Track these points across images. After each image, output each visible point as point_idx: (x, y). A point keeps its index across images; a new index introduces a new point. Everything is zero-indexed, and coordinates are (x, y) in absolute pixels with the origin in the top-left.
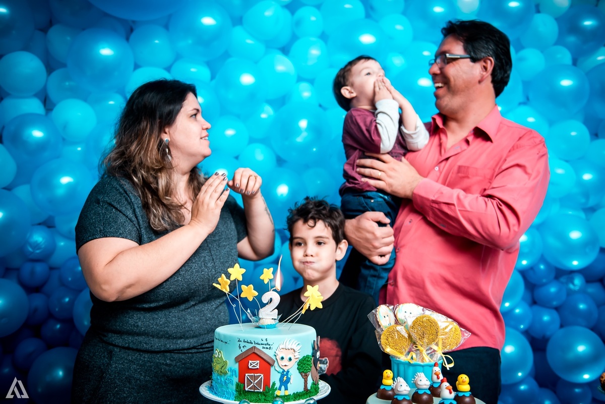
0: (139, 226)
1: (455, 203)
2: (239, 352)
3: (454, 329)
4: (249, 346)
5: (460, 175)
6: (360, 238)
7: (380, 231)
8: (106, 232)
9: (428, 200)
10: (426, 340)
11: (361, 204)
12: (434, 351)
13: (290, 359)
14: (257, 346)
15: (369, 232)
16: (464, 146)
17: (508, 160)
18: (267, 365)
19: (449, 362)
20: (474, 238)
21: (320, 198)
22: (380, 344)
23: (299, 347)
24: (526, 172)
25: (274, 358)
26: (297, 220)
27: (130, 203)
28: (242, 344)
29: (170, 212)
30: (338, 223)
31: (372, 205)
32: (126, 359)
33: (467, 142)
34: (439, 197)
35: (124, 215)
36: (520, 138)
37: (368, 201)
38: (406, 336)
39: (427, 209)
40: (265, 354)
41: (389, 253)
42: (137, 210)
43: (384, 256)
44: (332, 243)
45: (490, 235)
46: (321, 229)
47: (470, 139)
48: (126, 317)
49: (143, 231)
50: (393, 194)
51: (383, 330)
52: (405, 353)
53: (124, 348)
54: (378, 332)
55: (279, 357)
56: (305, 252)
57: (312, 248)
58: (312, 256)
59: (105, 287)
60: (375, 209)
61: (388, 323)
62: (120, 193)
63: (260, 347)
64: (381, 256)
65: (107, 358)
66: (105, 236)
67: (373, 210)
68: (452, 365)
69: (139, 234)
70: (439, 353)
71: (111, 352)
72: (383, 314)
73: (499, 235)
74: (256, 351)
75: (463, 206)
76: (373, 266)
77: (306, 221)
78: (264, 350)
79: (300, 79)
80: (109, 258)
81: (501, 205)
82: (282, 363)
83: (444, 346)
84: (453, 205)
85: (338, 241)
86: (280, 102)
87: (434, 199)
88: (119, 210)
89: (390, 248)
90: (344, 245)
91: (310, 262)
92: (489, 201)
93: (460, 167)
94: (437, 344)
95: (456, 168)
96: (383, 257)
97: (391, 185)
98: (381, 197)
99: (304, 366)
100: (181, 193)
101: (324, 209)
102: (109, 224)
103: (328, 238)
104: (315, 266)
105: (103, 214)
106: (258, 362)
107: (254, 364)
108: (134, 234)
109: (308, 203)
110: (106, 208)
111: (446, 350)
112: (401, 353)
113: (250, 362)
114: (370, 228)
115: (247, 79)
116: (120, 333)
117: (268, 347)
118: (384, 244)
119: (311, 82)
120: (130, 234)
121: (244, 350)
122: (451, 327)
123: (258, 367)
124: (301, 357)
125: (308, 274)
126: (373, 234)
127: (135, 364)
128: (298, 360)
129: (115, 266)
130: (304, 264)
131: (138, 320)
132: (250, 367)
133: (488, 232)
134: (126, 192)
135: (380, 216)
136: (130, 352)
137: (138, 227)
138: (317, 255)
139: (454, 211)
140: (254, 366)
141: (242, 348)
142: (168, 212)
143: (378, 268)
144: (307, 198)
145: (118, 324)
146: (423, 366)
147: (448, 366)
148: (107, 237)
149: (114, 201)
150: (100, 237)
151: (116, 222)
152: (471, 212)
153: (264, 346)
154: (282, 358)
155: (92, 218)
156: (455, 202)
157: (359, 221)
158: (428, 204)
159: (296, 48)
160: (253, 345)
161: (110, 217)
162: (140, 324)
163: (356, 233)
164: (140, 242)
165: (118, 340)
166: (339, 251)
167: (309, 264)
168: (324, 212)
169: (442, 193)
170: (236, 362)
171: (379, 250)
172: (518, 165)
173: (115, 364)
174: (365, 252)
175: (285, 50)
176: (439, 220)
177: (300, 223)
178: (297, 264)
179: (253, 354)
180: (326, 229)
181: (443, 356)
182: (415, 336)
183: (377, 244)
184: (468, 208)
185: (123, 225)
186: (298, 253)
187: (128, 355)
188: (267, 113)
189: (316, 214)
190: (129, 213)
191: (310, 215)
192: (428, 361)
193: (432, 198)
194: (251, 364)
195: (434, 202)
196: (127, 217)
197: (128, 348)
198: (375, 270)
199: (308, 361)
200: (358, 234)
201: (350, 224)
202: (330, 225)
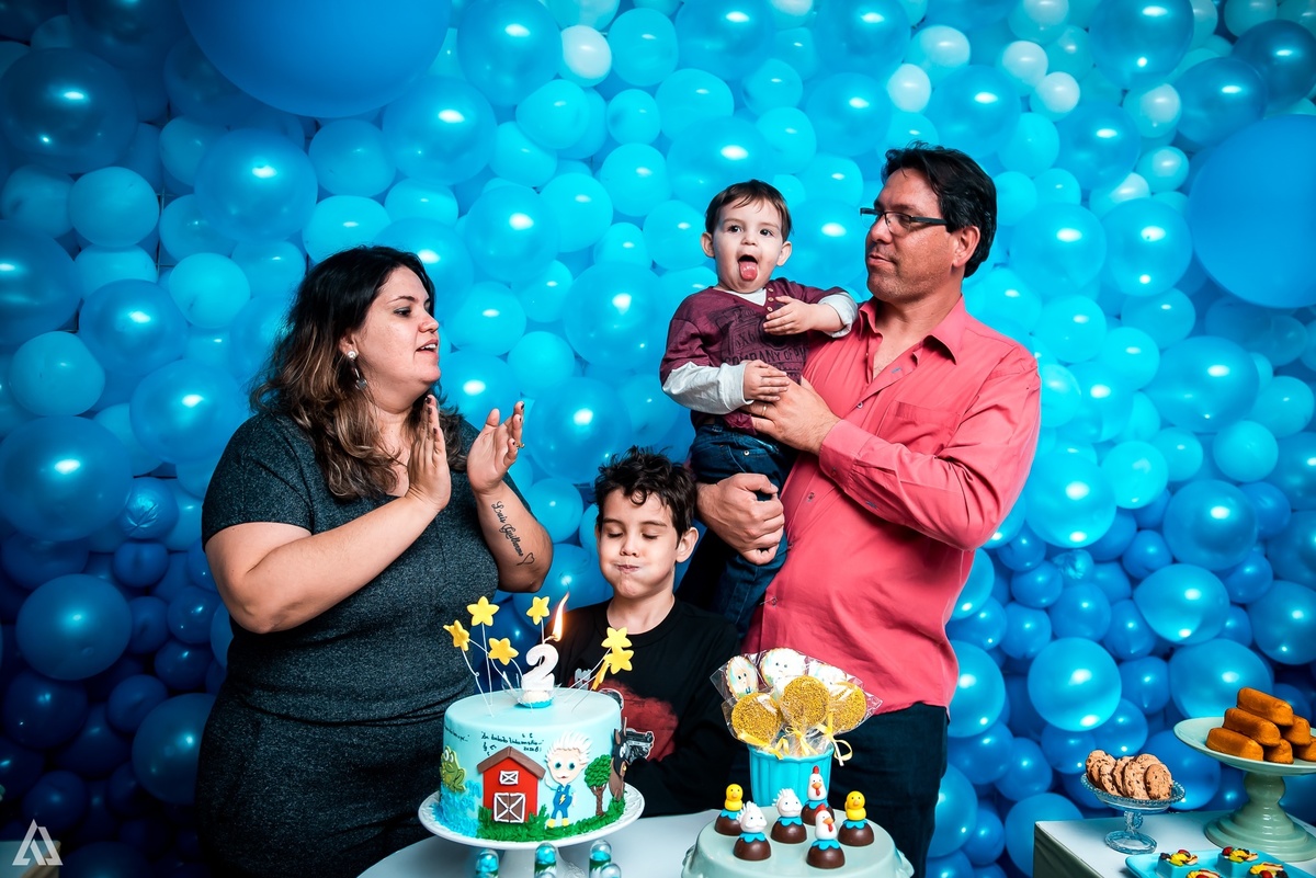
0: (310, 497)
1: (895, 469)
2: (484, 756)
3: (853, 697)
4: (501, 746)
5: (901, 419)
6: (726, 520)
7: (760, 509)
8: (248, 512)
9: (848, 459)
10: (805, 719)
11: (726, 459)
12: (820, 734)
13: (572, 766)
14: (514, 746)
15: (741, 510)
16: (909, 366)
17: (982, 396)
18: (531, 776)
19: (844, 750)
20: (924, 530)
21: (656, 452)
22: (731, 725)
23: (588, 744)
24: (1010, 421)
25: (544, 766)
26: (612, 489)
27: (294, 459)
28: (490, 742)
29: (370, 472)
30: (683, 497)
31: (747, 461)
32: (284, 737)
33: (914, 359)
34: (867, 455)
35: (282, 480)
36: (1002, 360)
37: (737, 452)
38: (774, 711)
39: (846, 473)
40: (528, 759)
41: (776, 543)
42: (307, 471)
43: (767, 549)
44: (672, 532)
45: (952, 528)
46: (654, 508)
47: (918, 354)
48: (286, 662)
49: (318, 506)
50: (785, 442)
51: (735, 702)
52: (770, 741)
53: (281, 717)
54: (728, 705)
55: (552, 764)
56: (623, 547)
57: (635, 541)
58: (634, 554)
59: (251, 609)
60: (753, 468)
61: (746, 687)
62: (277, 442)
63: (520, 748)
64: (762, 550)
65: (252, 735)
66: (247, 518)
67: (749, 471)
68: (848, 757)
69: (310, 511)
70: (829, 738)
71: (258, 724)
72: (738, 673)
73: (967, 529)
74: (512, 756)
75: (909, 476)
76: (749, 565)
77: (628, 493)
78: (527, 753)
79: (618, 217)
80: (253, 561)
81: (970, 478)
82: (558, 773)
83: (837, 725)
84: (893, 472)
85: (681, 528)
86: (584, 258)
87: (859, 458)
88: (273, 472)
89: (778, 536)
90: (692, 538)
91: (632, 567)
92: (952, 469)
93: (901, 405)
94: (825, 724)
95: (894, 406)
96: (765, 552)
97: (782, 428)
98: (762, 446)
99: (596, 775)
100: (392, 436)
101: (662, 472)
102: (255, 498)
103: (664, 525)
104: (639, 573)
105: (244, 481)
106: (517, 773)
107: (508, 778)
108: (300, 514)
109: (634, 459)
110: (251, 470)
111: (840, 731)
112: (765, 740)
113: (503, 773)
114: (742, 504)
115: (520, 221)
116: (274, 689)
117: (534, 747)
118: (766, 529)
119: (639, 222)
120: (292, 513)
121: (492, 753)
122: (849, 692)
123: (516, 781)
124: (591, 761)
125: (626, 589)
126: (749, 513)
127: (298, 746)
128: (586, 767)
129: (262, 574)
130: (620, 570)
131: (306, 669)
132: (502, 782)
133: (948, 523)
134: (286, 439)
135: (761, 481)
136: (291, 724)
137: (308, 500)
138: (644, 554)
139: (894, 483)
140: (509, 780)
141: (489, 749)
142: (365, 471)
143: (756, 569)
144: (634, 450)
145: (271, 674)
146: (799, 763)
147: (842, 759)
148: (249, 521)
149: (264, 457)
150: (239, 523)
151: (267, 495)
152: (923, 487)
153: (527, 746)
154: (558, 765)
155: (226, 489)
156: (895, 467)
157: (724, 489)
158: (848, 467)
159: (613, 161)
160: (508, 744)
161: (257, 486)
162: (308, 674)
163: (720, 511)
164: (313, 527)
165: (269, 702)
166: (682, 547)
167: (628, 571)
168: (660, 477)
169: (873, 449)
170: (480, 773)
171: (759, 541)
172: (997, 407)
173: (266, 744)
174: (736, 543)
175: (594, 163)
176: (866, 495)
177: (617, 496)
178: (608, 568)
179: (507, 759)
180: (663, 509)
181: (835, 741)
182: (786, 712)
183: (754, 531)
184: (918, 482)
185: (279, 499)
186: (611, 549)
187: (288, 730)
188: (558, 279)
189: (647, 481)
190: (292, 477)
191: (636, 484)
192: (808, 753)
193: (854, 455)
194: (504, 777)
195: (858, 463)
196: (287, 483)
197: (287, 717)
198: (753, 573)
199: (603, 766)
200: (723, 513)
201: (708, 494)
202: (671, 501)
